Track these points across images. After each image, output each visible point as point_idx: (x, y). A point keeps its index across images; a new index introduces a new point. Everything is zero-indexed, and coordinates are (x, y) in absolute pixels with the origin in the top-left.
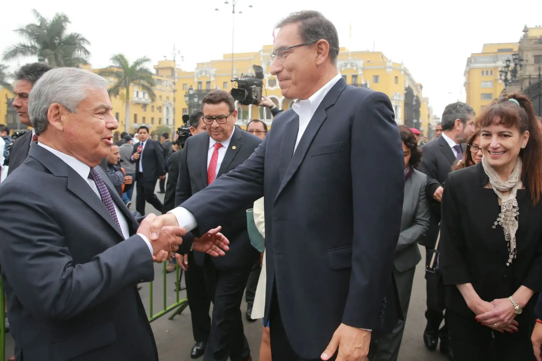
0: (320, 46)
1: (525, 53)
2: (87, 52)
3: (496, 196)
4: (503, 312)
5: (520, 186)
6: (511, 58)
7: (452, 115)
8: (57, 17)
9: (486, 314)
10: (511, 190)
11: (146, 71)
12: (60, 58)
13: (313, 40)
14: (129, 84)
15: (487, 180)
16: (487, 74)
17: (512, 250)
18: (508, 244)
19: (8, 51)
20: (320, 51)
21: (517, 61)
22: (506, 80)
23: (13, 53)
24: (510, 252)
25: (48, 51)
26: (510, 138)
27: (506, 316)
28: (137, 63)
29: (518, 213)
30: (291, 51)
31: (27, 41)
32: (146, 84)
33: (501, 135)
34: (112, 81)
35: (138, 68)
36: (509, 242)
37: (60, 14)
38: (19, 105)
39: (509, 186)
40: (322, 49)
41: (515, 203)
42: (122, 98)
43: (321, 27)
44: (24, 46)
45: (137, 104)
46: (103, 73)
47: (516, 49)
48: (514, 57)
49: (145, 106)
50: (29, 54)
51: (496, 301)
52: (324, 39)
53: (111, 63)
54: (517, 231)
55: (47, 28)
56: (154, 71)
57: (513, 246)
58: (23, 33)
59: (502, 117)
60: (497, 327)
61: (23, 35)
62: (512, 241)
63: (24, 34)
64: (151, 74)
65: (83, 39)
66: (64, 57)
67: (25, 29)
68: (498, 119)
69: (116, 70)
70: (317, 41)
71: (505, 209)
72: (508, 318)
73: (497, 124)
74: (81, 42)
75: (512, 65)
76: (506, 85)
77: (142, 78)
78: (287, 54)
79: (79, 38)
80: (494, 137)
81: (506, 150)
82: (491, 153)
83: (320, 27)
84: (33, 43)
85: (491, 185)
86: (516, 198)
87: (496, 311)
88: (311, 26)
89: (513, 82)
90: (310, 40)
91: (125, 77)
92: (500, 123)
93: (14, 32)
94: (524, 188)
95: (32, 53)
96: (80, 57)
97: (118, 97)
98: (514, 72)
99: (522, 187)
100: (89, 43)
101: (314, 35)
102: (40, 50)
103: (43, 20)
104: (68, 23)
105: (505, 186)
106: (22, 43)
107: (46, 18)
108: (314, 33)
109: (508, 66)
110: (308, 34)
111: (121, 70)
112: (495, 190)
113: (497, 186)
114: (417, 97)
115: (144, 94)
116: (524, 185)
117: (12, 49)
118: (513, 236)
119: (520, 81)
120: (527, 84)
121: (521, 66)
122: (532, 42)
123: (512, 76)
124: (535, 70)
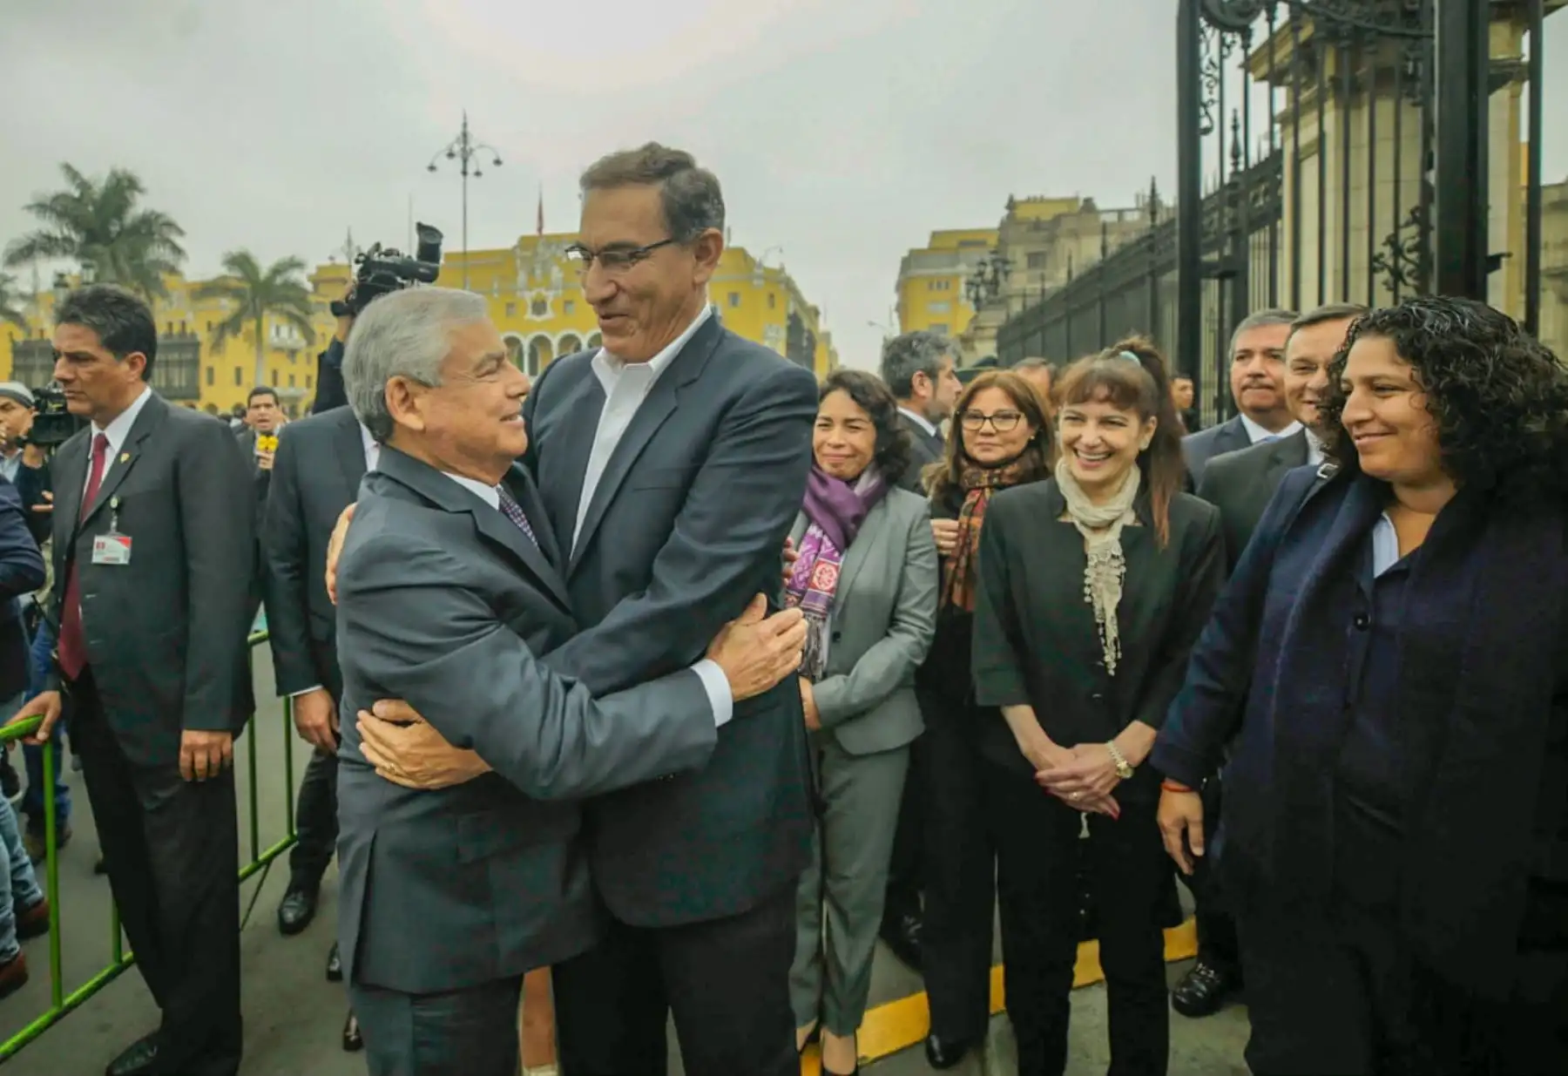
0: (704, 243)
1: (1011, 248)
2: (177, 250)
3: (1081, 537)
4: (1092, 772)
5: (1129, 519)
6: (988, 258)
7: (904, 366)
8: (114, 181)
9: (1057, 771)
10: (1109, 525)
11: (295, 286)
12: (123, 263)
14: (262, 310)
15: (1063, 506)
16: (939, 285)
17: (1110, 640)
18: (1101, 631)
19: (15, 247)
20: (703, 254)
21: (999, 265)
22: (977, 300)
23: (26, 252)
24: (1106, 644)
25: (98, 248)
26: (1122, 428)
27: (1098, 779)
28: (277, 271)
29: (1124, 569)
31: (52, 227)
32: (296, 311)
33: (1105, 422)
34: (227, 306)
35: (279, 280)
36: (1104, 625)
37: (120, 173)
38: (69, 376)
39: (1107, 516)
40: (707, 250)
41: (1118, 550)
42: (248, 338)
44: (49, 238)
45: (278, 349)
46: (207, 290)
47: (993, 241)
48: (994, 256)
49: (293, 353)
50: (59, 253)
51: (1080, 747)
52: (715, 227)
53: (223, 271)
54: (1120, 604)
55: (94, 203)
56: (309, 286)
57: (1112, 631)
58: (45, 212)
59: (1112, 389)
60: (1078, 800)
61: (45, 217)
62: (1108, 624)
63: (48, 214)
64: (305, 292)
65: (170, 225)
66: (131, 258)
67: (48, 203)
68: (1102, 391)
69: (234, 284)
70: (703, 232)
71: (1096, 561)
72: (1101, 782)
73: (1102, 401)
74: (165, 229)
75: (989, 271)
76: (978, 309)
77: (288, 299)
78: (634, 260)
79: (161, 221)
80: (1091, 423)
81: (1111, 452)
82: (1079, 453)
84: (66, 232)
85: (1072, 515)
86: (1121, 540)
87: (1077, 767)
89: (991, 303)
90: (690, 232)
91: (253, 300)
92: (1107, 399)
93: (25, 211)
94: (1138, 524)
95: (65, 252)
96: (162, 259)
97: (240, 336)
98: (995, 283)
99: (1135, 522)
100: (181, 232)
101: (698, 219)
102: (82, 245)
103: (84, 186)
104: (136, 194)
105: (1096, 517)
106: (45, 232)
107: (92, 182)
109: (981, 274)
110: (687, 218)
111: (246, 286)
112: (1077, 523)
113: (1083, 517)
114: (810, 332)
115: (291, 330)
116: (1138, 518)
117: (22, 245)
118: (1110, 612)
119: (1004, 302)
120: (1016, 307)
121: (1006, 273)
122: (1023, 228)
123: (988, 291)
124: (1030, 280)
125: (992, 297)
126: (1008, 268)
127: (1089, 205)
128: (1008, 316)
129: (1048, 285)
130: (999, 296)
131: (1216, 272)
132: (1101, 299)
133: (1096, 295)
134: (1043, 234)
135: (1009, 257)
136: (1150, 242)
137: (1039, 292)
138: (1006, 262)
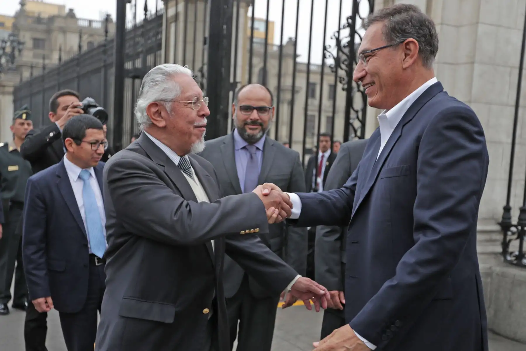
0: (408, 47)
13: (398, 40)
20: (408, 52)
30: (374, 54)
40: (410, 50)
43: (410, 24)
48: (11, 37)
52: (413, 38)
70: (404, 41)
75: (8, 47)
78: (369, 57)
83: (408, 24)
88: (397, 23)
90: (396, 41)
101: (401, 34)
108: (400, 31)
109: (3, 48)
110: (393, 33)
119: (18, 69)
120: (26, 74)
121: (20, 51)
122: (30, 21)
123: (7, 61)
124: (35, 56)
125: (10, 65)
126: (21, 47)
127: (71, 14)
128: (21, 80)
129: (47, 62)
130: (15, 64)
131: (131, 75)
132: (78, 77)
133: (75, 75)
134: (42, 27)
135: (22, 40)
136: (104, 47)
137: (41, 65)
138: (20, 43)
